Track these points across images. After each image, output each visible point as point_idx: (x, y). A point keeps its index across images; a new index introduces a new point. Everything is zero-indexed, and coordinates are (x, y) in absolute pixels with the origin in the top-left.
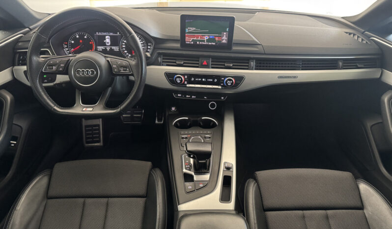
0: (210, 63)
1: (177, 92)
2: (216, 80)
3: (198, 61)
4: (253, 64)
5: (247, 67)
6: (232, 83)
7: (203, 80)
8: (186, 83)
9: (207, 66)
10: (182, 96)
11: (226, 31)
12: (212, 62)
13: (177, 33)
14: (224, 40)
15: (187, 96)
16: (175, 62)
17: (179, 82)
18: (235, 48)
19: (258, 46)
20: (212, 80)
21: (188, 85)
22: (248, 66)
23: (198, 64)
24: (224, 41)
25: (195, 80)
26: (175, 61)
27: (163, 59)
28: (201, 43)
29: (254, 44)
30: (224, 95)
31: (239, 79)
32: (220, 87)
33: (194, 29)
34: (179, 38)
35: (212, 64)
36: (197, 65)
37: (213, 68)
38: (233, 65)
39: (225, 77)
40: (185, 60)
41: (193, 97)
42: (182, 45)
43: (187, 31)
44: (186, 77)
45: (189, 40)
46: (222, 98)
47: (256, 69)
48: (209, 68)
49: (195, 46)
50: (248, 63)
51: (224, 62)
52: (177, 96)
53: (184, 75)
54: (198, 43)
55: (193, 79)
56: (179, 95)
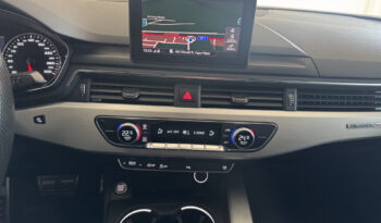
0: (199, 96)
1: (126, 158)
2: (212, 133)
3: (173, 91)
4: (293, 97)
5: (280, 105)
6: (249, 141)
7: (185, 132)
8: (145, 139)
9: (192, 103)
10: (136, 166)
11: (235, 26)
12: (202, 92)
13: (122, 30)
14: (231, 44)
15: (149, 165)
16: (120, 95)
17: (128, 138)
18: (252, 64)
19: (303, 59)
20: (202, 133)
21: (149, 146)
22: (282, 102)
23: (172, 97)
24: (231, 48)
25: (165, 132)
26: (119, 91)
27: (92, 87)
28: (177, 52)
29: (294, 56)
30: (228, 163)
31: (265, 131)
32: (222, 149)
33: (162, 18)
34: (128, 42)
35: (203, 99)
36: (171, 101)
37: (204, 106)
38: (250, 101)
39: (234, 126)
40: (143, 89)
41: (161, 166)
42: (133, 57)
43: (145, 22)
44: (145, 126)
45: (150, 44)
46: (225, 168)
47: (299, 109)
48: (196, 107)
49: (163, 58)
50: (282, 96)
51: (229, 94)
52: (127, 165)
53: (139, 122)
54: (171, 51)
55: (160, 131)
56: (130, 163)
